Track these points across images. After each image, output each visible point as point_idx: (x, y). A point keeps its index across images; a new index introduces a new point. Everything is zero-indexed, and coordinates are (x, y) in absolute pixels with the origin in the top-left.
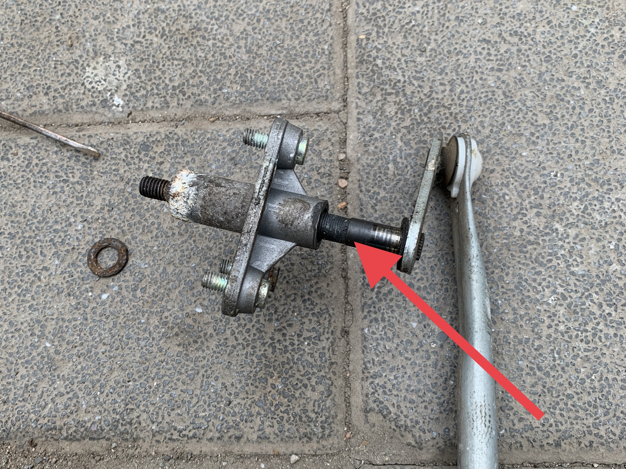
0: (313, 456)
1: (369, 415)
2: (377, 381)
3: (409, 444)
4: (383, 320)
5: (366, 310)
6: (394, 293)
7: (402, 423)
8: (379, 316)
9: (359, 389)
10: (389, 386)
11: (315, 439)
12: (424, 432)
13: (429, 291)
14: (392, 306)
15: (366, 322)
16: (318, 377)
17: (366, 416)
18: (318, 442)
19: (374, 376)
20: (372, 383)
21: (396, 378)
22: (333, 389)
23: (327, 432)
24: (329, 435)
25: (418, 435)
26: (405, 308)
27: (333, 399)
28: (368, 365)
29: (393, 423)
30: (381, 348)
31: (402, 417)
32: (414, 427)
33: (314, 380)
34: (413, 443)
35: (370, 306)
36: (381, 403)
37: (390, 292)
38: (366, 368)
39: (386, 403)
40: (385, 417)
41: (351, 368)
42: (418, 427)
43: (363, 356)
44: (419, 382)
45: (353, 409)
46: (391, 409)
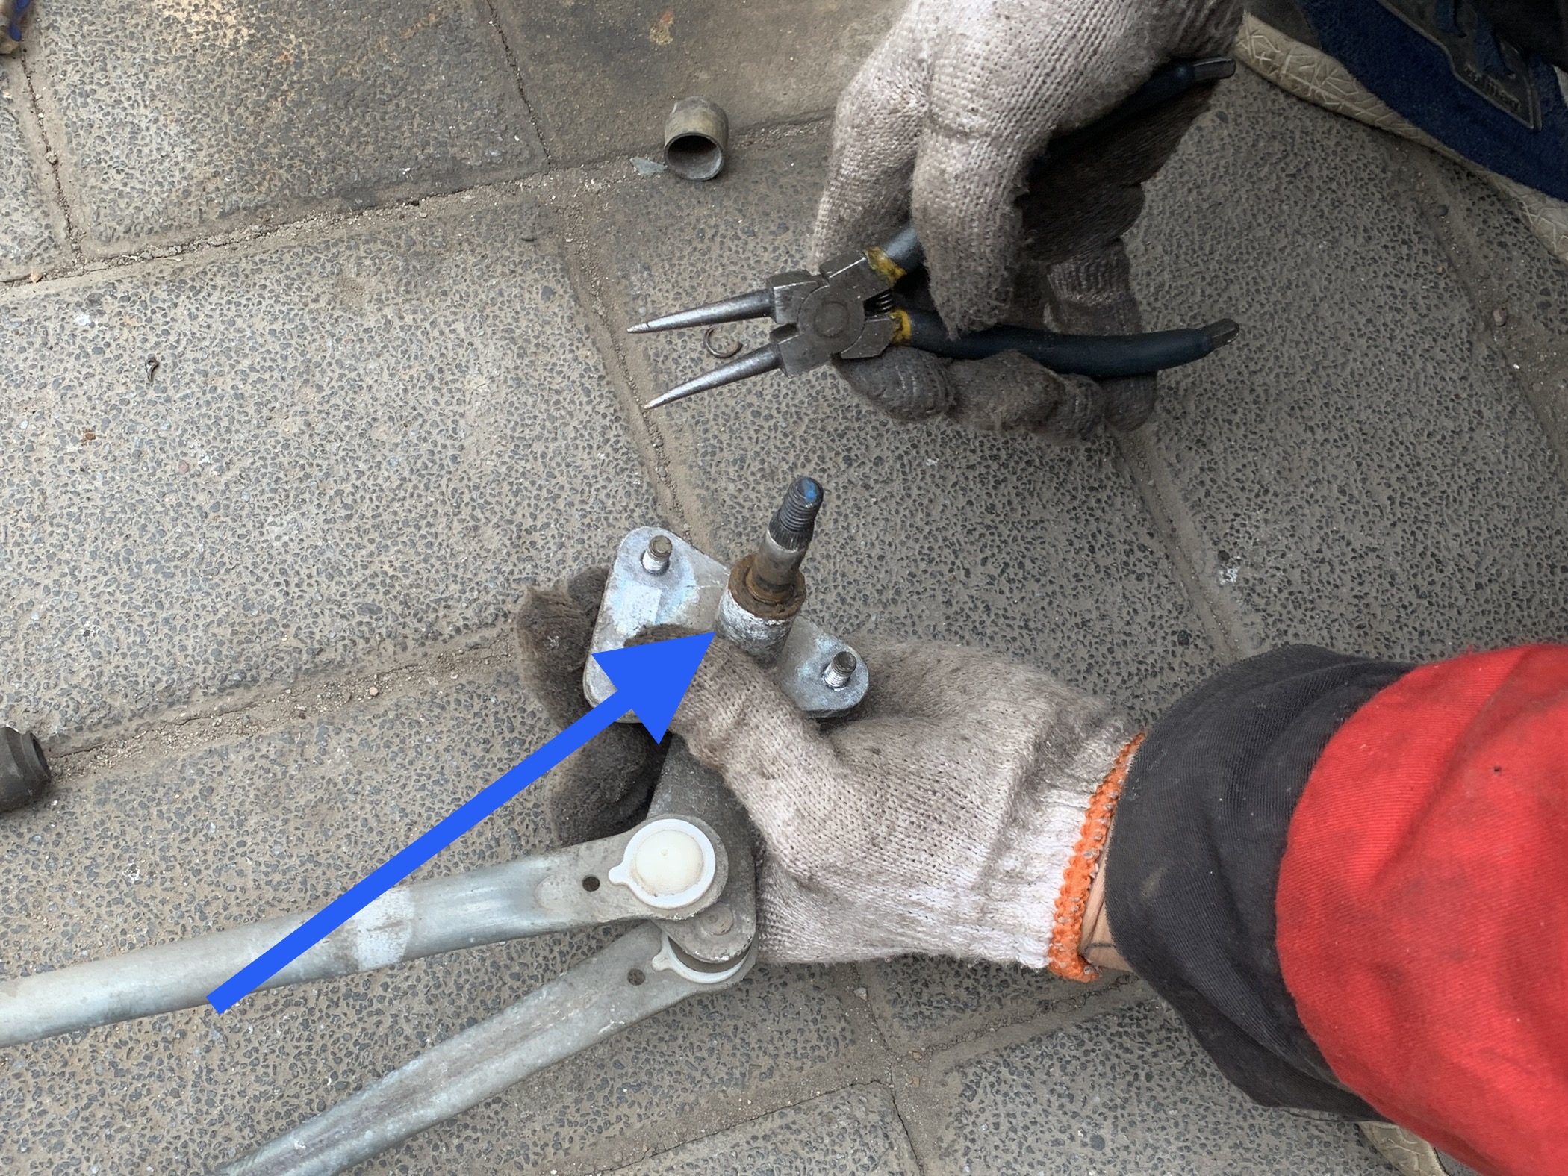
0: (872, 1016)
1: (955, 1073)
2: (1002, 1069)
3: (941, 1139)
4: (1087, 1053)
5: (1089, 1025)
6: (1128, 1055)
7: (965, 1122)
8: (1089, 1045)
9: (981, 1050)
10: (1004, 1088)
11: (897, 1009)
12: (965, 1154)
13: (1152, 1104)
14: (1108, 1059)
15: (1073, 1030)
16: (975, 988)
17: (952, 1070)
18: (894, 1017)
19: (1007, 1064)
20: (997, 1064)
21: (1017, 1094)
22: (969, 1012)
23: (912, 1023)
24: (909, 1028)
25: (957, 1147)
26: (1115, 1079)
27: (955, 1018)
28: (1018, 1052)
29: (958, 1109)
30: (1047, 1061)
31: (972, 1118)
32: (966, 1138)
33: (969, 983)
34: (944, 1145)
35: (1096, 1029)
36: (978, 1085)
37: (1127, 1050)
38: (1013, 1050)
39: (980, 1091)
40: (962, 1095)
41: (1002, 1030)
42: (969, 1144)
43: (1026, 1041)
44: (1026, 1128)
45: (951, 1052)
46: (976, 1100)
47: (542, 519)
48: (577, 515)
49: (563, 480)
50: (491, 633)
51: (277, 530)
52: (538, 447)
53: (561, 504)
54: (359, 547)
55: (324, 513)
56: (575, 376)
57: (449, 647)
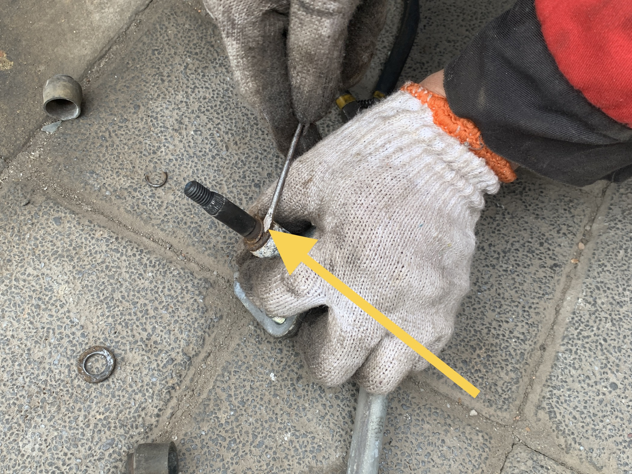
0: (487, 418)
1: (539, 411)
2: (555, 392)
3: (559, 445)
4: (576, 353)
5: (566, 340)
6: (590, 339)
7: (562, 429)
8: (574, 349)
9: (539, 391)
10: (562, 399)
11: (494, 407)
12: (575, 442)
13: (616, 350)
14: (585, 348)
15: (563, 348)
16: (514, 367)
17: (537, 411)
18: (495, 411)
19: (554, 387)
20: (551, 391)
21: (569, 396)
22: (520, 380)
23: (505, 407)
24: (506, 410)
25: (569, 442)
26: (595, 353)
27: (518, 387)
28: (553, 378)
29: (555, 425)
30: (566, 371)
31: (563, 424)
32: (569, 435)
33: (510, 367)
34: (564, 446)
35: (570, 339)
36: (552, 407)
37: (588, 337)
38: (551, 379)
39: (556, 409)
40: (550, 418)
41: (538, 374)
42: (572, 436)
43: (550, 370)
44: (585, 407)
45: (529, 403)
46: (558, 415)
47: (149, 328)
48: (163, 311)
49: (142, 301)
50: (174, 402)
51: (29, 447)
52: (117, 295)
53: (152, 313)
54: (76, 419)
55: (45, 417)
56: (104, 248)
57: (160, 426)
